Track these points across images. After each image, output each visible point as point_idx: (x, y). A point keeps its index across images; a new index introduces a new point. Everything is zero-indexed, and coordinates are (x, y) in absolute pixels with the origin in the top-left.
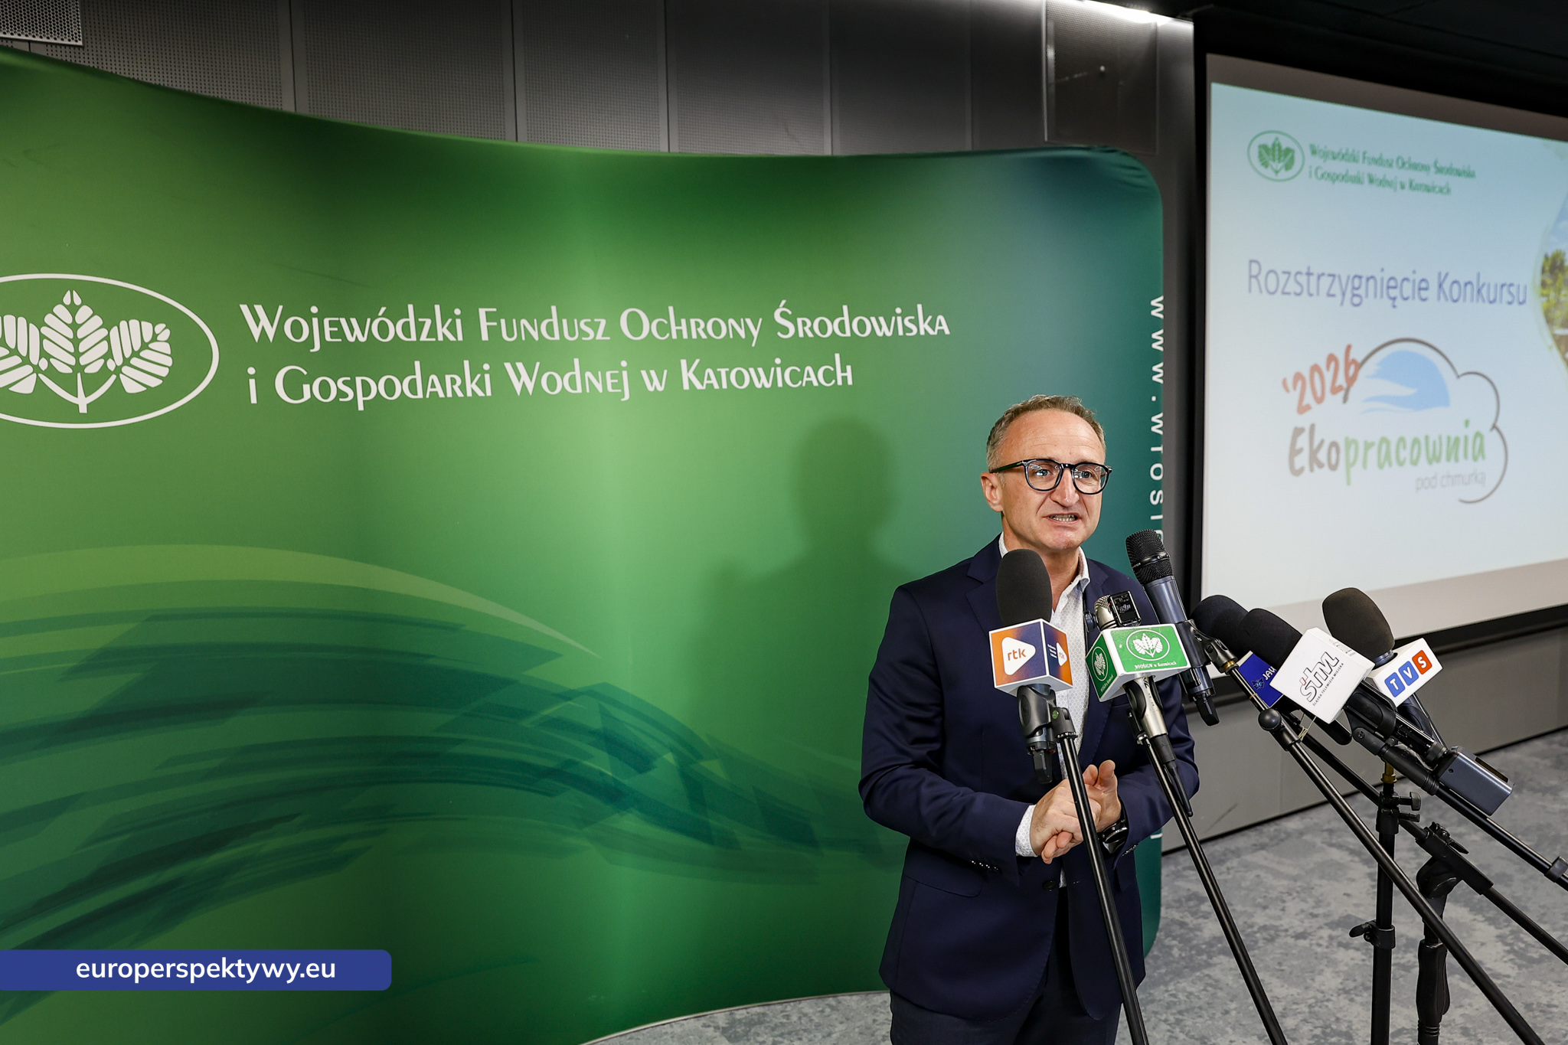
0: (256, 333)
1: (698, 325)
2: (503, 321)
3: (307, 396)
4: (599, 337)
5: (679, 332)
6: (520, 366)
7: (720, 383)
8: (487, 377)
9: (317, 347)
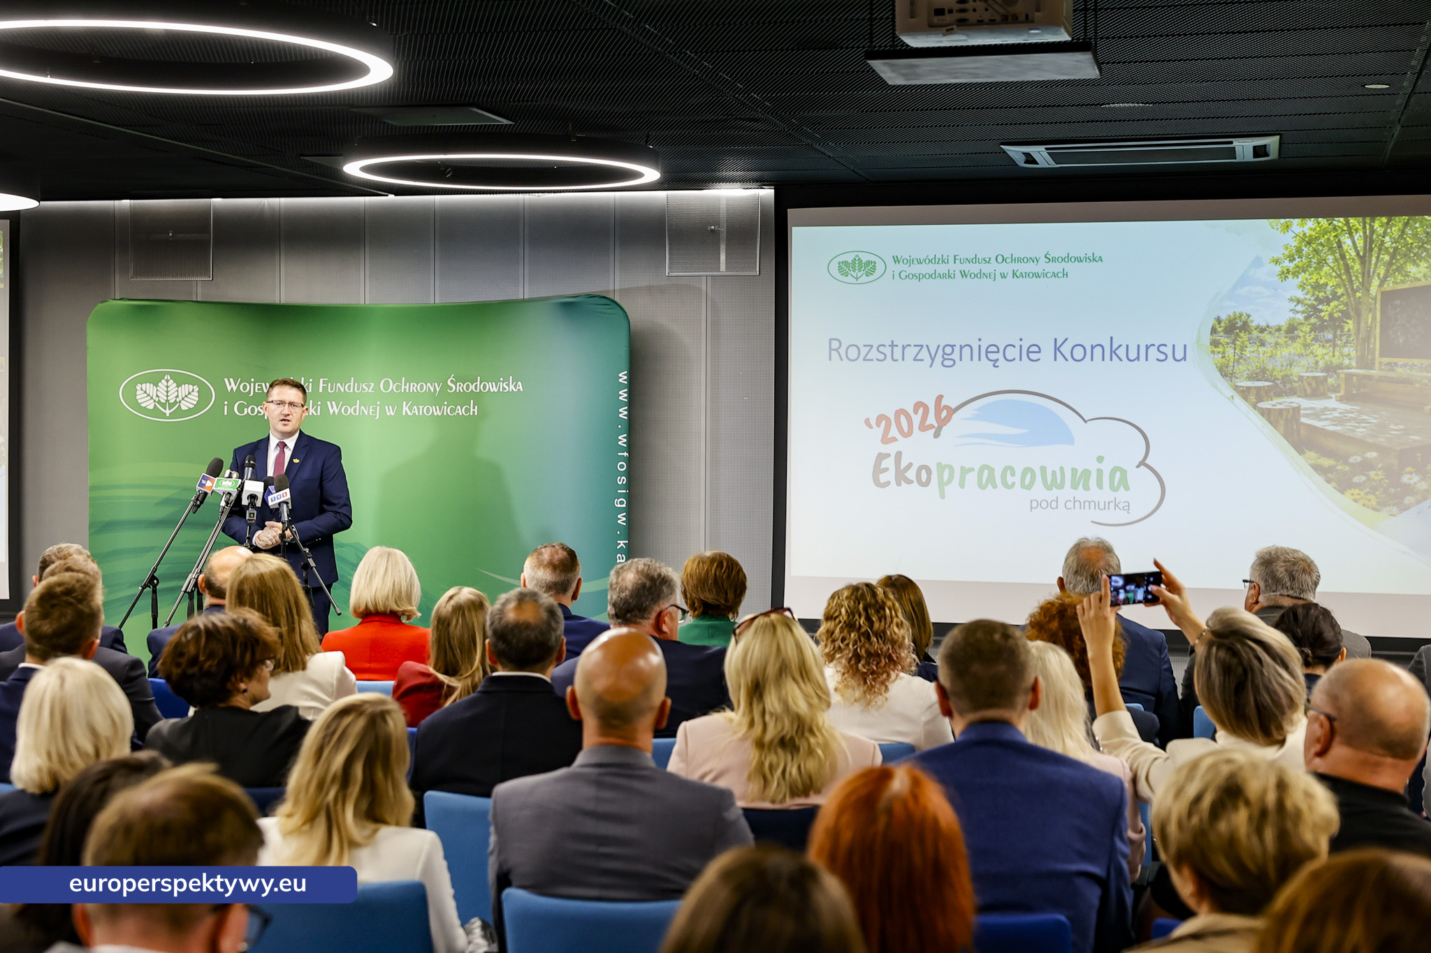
0: (229, 389)
1: (414, 386)
2: (329, 384)
3: (246, 413)
4: (370, 391)
5: (405, 389)
6: (334, 403)
7: (419, 413)
8: (319, 407)
9: (252, 394)
